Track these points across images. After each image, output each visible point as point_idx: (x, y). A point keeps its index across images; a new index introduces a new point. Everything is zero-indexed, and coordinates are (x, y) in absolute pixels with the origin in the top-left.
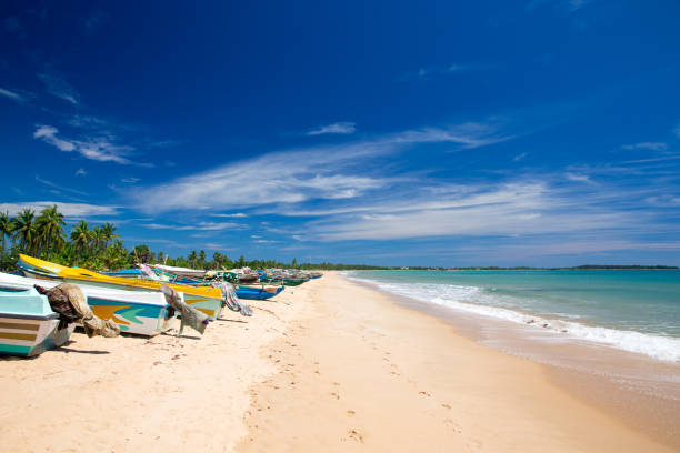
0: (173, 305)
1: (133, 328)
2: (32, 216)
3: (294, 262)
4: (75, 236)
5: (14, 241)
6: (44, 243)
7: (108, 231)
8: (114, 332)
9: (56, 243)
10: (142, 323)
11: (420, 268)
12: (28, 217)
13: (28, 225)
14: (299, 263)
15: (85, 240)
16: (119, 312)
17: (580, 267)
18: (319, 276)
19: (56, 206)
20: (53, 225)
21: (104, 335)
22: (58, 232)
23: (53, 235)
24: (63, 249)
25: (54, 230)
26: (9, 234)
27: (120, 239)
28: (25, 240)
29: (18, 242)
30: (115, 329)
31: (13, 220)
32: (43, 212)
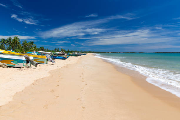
0: (28, 60)
1: (16, 66)
2: (11, 39)
3: (82, 51)
4: (23, 44)
5: (7, 46)
6: (15, 46)
7: (32, 43)
8: (5, 66)
9: (19, 46)
10: (18, 64)
11: (114, 53)
12: (10, 39)
13: (10, 41)
14: (83, 51)
15: (26, 45)
16: (12, 62)
17: (157, 52)
18: (86, 54)
19: (17, 37)
20: (17, 41)
21: (2, 67)
22: (18, 43)
23: (17, 44)
24: (20, 48)
25: (17, 43)
26: (6, 44)
27: (36, 45)
28: (10, 45)
29: (8, 46)
30: (6, 66)
31: (6, 40)
32: (14, 38)
